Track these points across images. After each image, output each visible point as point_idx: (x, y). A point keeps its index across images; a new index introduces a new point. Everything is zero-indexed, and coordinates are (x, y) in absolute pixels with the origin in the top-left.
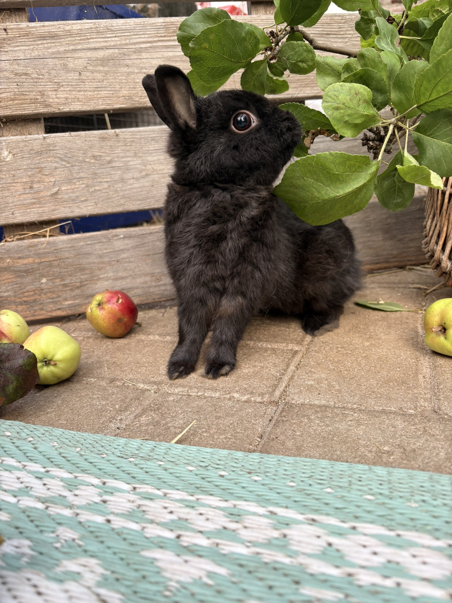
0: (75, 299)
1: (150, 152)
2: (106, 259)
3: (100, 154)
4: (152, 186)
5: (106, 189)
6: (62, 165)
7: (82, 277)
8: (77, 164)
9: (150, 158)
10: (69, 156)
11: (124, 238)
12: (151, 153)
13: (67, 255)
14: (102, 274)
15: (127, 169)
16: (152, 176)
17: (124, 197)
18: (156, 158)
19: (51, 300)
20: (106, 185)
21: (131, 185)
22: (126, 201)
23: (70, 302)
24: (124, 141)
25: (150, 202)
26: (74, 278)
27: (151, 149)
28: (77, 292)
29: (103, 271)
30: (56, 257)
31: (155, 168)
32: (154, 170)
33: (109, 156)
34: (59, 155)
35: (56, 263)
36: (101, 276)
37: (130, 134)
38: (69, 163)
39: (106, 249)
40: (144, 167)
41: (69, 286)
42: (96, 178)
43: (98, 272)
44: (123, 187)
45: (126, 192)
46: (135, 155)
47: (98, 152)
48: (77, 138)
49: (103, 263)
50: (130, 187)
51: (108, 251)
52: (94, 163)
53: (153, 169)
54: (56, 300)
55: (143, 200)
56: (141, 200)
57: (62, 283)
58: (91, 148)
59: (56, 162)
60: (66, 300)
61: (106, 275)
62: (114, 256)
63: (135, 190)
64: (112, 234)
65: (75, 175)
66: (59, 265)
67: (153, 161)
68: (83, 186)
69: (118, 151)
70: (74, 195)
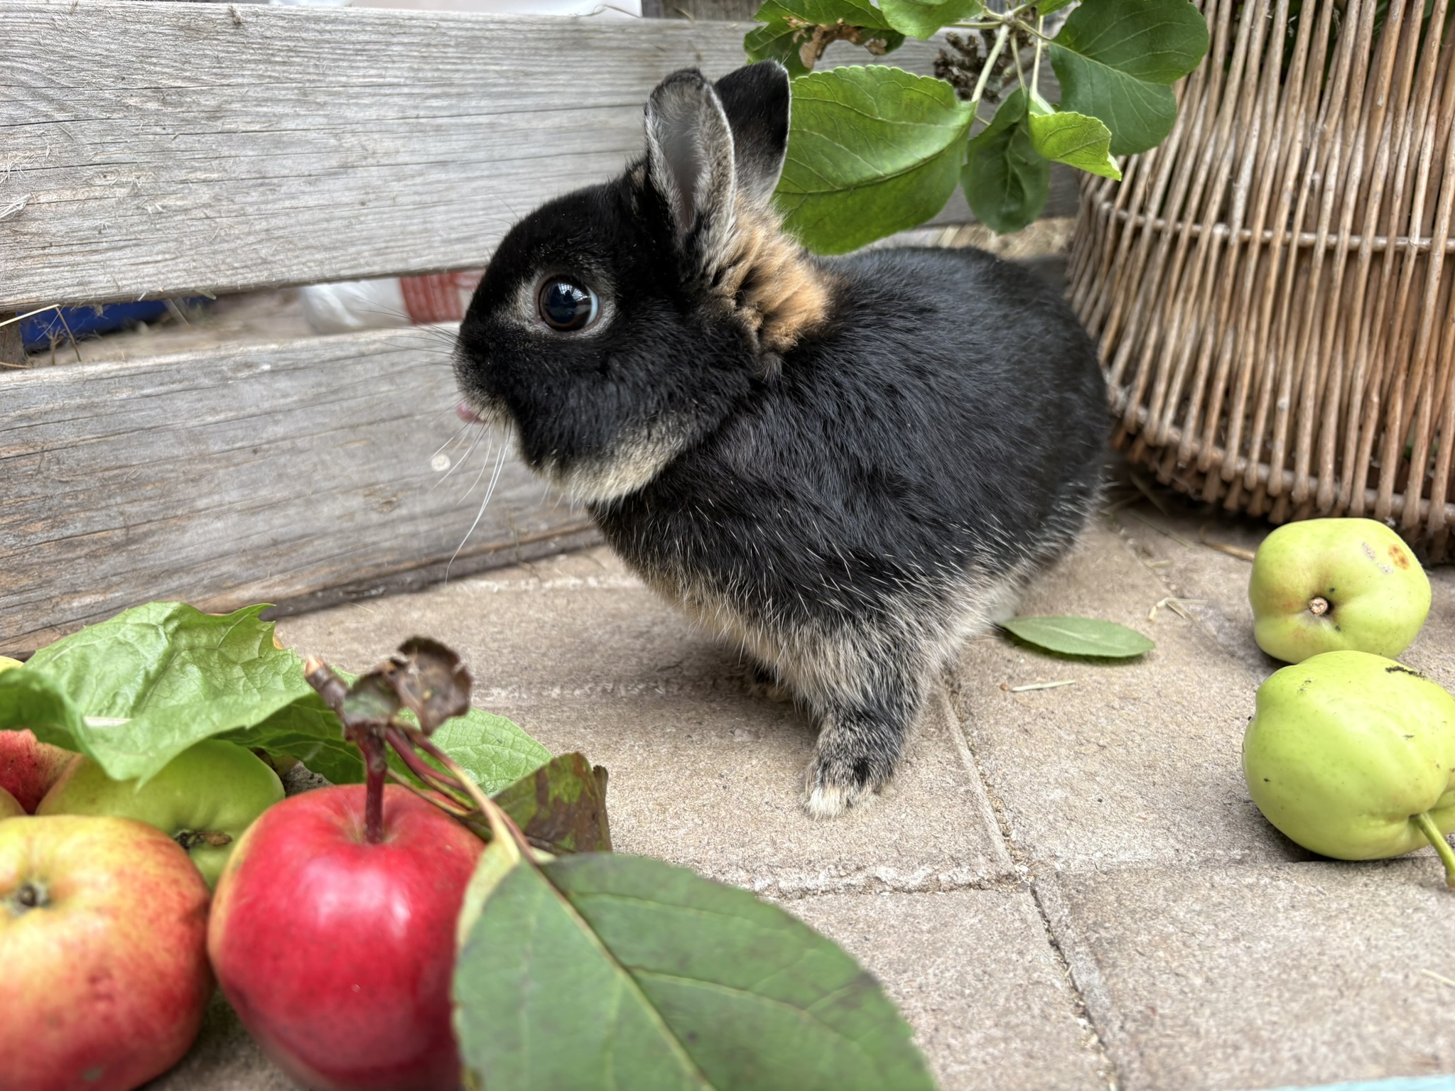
0: (108, 588)
1: (351, 91)
2: (215, 447)
3: (179, 83)
4: (363, 204)
5: (205, 206)
6: (37, 113)
7: (130, 509)
8: (93, 112)
9: (350, 113)
10: (64, 82)
11: (273, 372)
12: (357, 96)
13: (68, 435)
14: (200, 496)
15: (279, 143)
16: (361, 173)
17: (268, 234)
18: (372, 113)
19: (15, 598)
20: (205, 194)
21: (292, 196)
22: (276, 252)
23: (88, 600)
24: (263, 47)
25: (359, 253)
26: (99, 516)
27: (354, 80)
28: (116, 561)
29: (204, 486)
30: (26, 443)
31: (371, 146)
32: (367, 154)
33: (210, 92)
35: (27, 466)
36: (201, 503)
37: (281, 23)
38: (62, 108)
39: (214, 411)
40: (333, 142)
41: (81, 544)
42: (166, 168)
43: (191, 491)
44: (266, 202)
45: (274, 222)
46: (304, 98)
47: (170, 76)
48: (92, 20)
49: (203, 457)
50: (287, 204)
51: (222, 417)
52: (157, 112)
53: (364, 148)
54: (33, 595)
55: (335, 248)
56: (327, 249)
57: (56, 534)
58: (143, 58)
60: (74, 592)
61: (216, 498)
62: (240, 433)
63: (306, 216)
64: (231, 362)
65: (88, 152)
66: (39, 471)
67: (365, 122)
68: (121, 192)
69: (246, 77)
70: (87, 224)
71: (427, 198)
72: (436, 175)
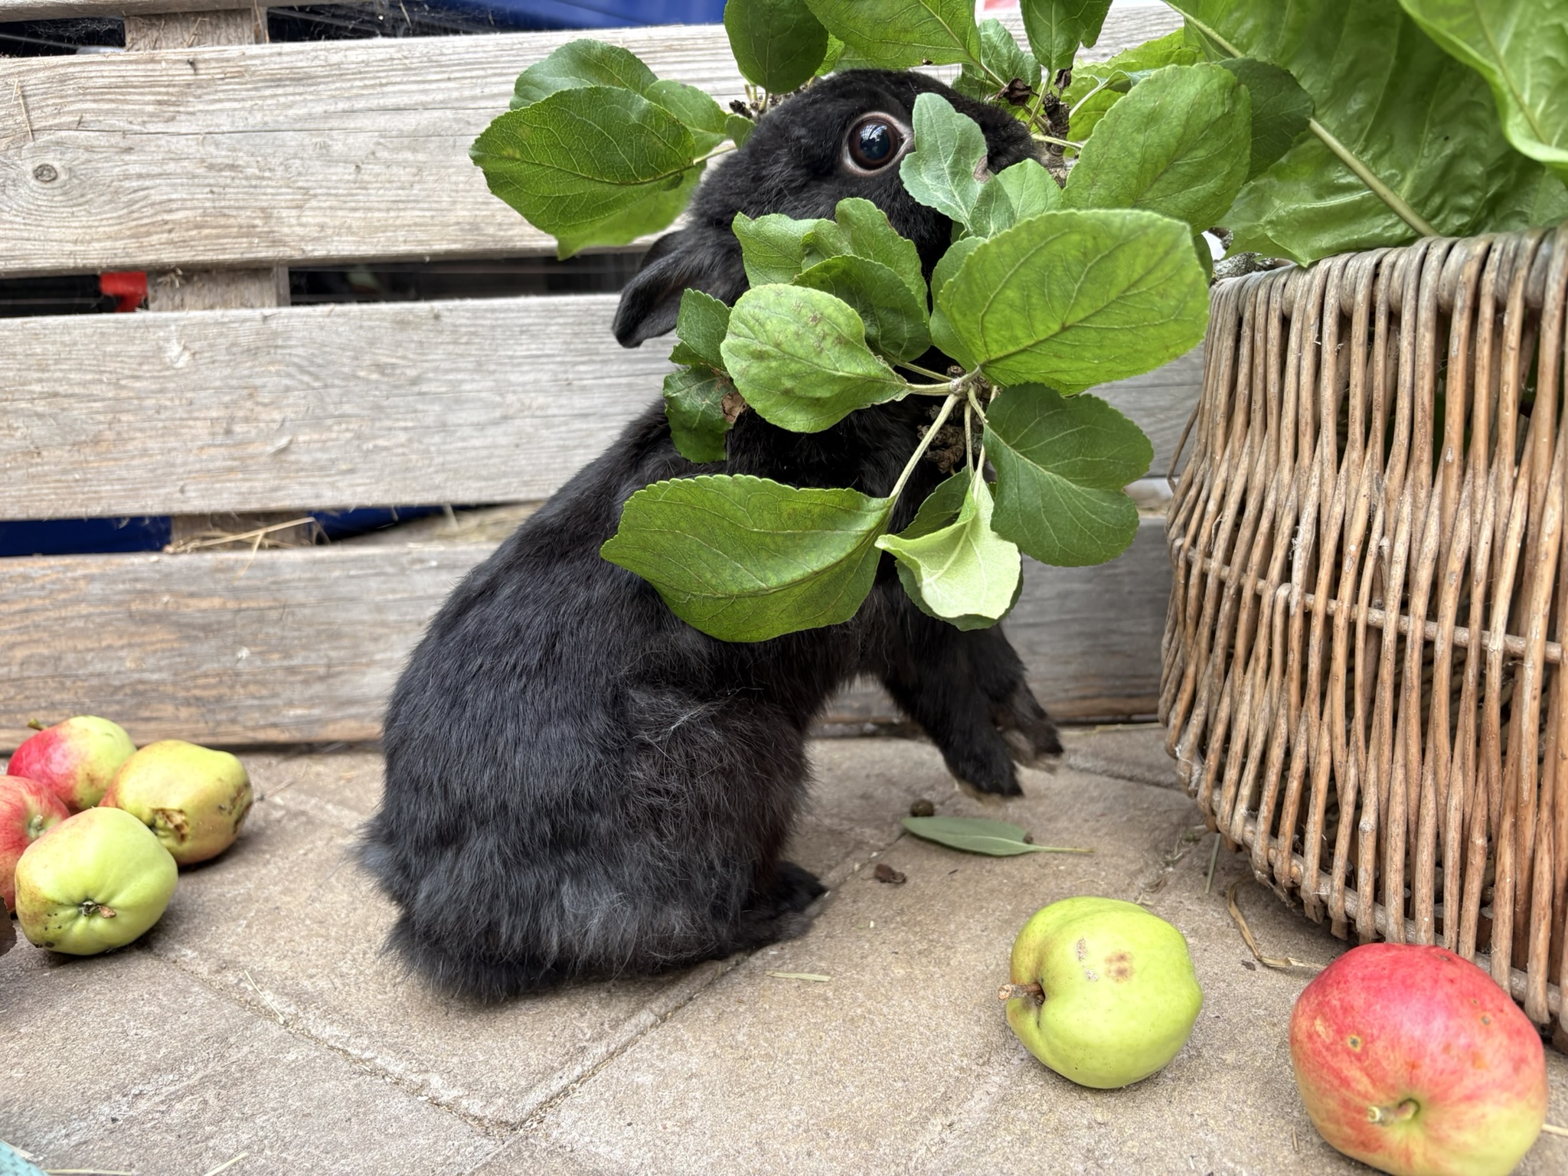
0: (312, 706)
1: (516, 361)
2: (392, 617)
3: (394, 361)
4: (517, 446)
5: (402, 445)
6: (301, 382)
7: (333, 654)
8: (337, 382)
9: (514, 378)
10: (319, 361)
11: (439, 568)
12: (520, 364)
13: (300, 597)
14: (379, 651)
15: (458, 401)
16: (518, 422)
17: (443, 468)
18: (530, 377)
19: (256, 702)
20: (402, 437)
21: (463, 439)
22: (447, 480)
23: (299, 712)
24: (453, 332)
25: (510, 484)
26: (313, 655)
27: (518, 353)
28: (318, 688)
29: (381, 645)
30: (275, 600)
31: (527, 402)
32: (524, 408)
33: (414, 366)
34: (296, 360)
35: (274, 615)
36: (378, 657)
37: (468, 315)
38: (317, 378)
39: (393, 591)
40: (498, 399)
41: (299, 673)
42: (380, 419)
43: (370, 646)
44: (444, 443)
45: (449, 458)
46: (479, 367)
47: (388, 356)
48: (341, 320)
49: (384, 624)
50: (460, 445)
51: (398, 596)
52: (377, 381)
53: (523, 404)
54: (268, 702)
55: (492, 479)
56: (485, 479)
57: (286, 663)
58: (372, 343)
59: (289, 375)
60: (290, 704)
61: (388, 655)
62: (411, 610)
63: (473, 454)
64: (410, 557)
65: (331, 408)
66: (281, 619)
67: (524, 384)
68: (349, 435)
69: (438, 354)
70: (326, 456)
71: (570, 443)
72: (578, 424)
